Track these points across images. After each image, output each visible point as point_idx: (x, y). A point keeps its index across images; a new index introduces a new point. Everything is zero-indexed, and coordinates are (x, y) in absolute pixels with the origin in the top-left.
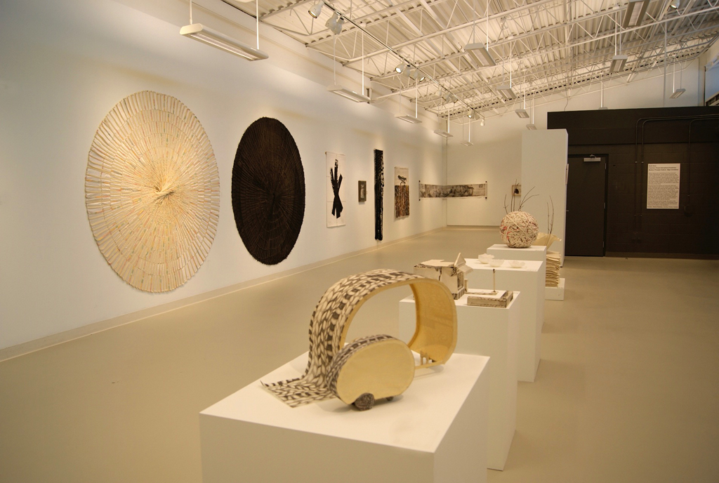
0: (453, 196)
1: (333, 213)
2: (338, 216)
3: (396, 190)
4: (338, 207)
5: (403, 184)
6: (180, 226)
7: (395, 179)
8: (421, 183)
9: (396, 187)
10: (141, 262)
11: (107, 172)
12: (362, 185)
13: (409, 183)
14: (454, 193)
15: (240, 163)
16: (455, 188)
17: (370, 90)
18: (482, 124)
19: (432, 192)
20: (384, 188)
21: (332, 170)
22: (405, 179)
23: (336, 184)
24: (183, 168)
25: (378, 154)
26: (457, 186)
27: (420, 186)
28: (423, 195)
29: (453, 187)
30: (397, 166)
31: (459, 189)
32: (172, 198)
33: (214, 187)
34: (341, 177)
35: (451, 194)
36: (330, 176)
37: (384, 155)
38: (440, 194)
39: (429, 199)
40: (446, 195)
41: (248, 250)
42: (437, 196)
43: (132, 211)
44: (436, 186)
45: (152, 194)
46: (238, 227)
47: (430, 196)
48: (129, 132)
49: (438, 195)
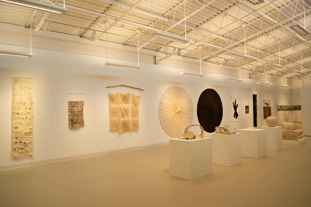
0: (296, 110)
1: (234, 117)
2: (236, 118)
3: (264, 108)
4: (236, 115)
5: (267, 106)
6: (182, 120)
7: (264, 104)
8: (278, 105)
9: (264, 107)
10: (171, 129)
11: (163, 107)
12: (247, 107)
13: (271, 105)
14: (296, 109)
15: (199, 103)
16: (296, 106)
17: (251, 74)
18: (305, 81)
19: (284, 108)
20: (258, 108)
21: (233, 103)
22: (269, 104)
23: (235, 107)
24: (182, 105)
25: (255, 97)
26: (297, 106)
27: (278, 106)
28: (279, 110)
29: (295, 106)
30: (264, 100)
31: (298, 107)
32: (180, 113)
33: (191, 110)
34: (237, 105)
35: (295, 109)
36: (233, 105)
37: (257, 96)
38: (289, 109)
39: (282, 111)
40: (293, 110)
42: (287, 110)
43: (169, 117)
44: (287, 106)
45: (174, 112)
47: (283, 110)
48: (169, 97)
49: (289, 110)
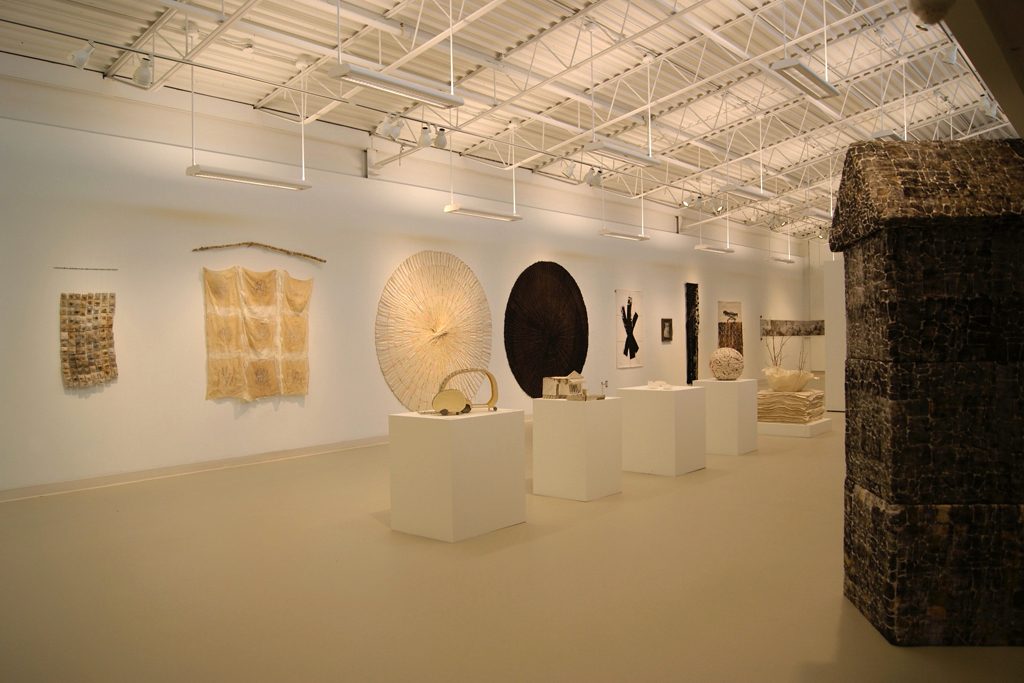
0: (819, 334)
1: (626, 353)
2: (632, 356)
3: (720, 328)
4: (631, 347)
5: (731, 321)
6: (453, 363)
7: (719, 315)
8: (763, 318)
9: (721, 325)
10: (418, 391)
11: (393, 318)
12: (667, 323)
13: (743, 318)
14: (820, 330)
15: (512, 307)
17: (680, 218)
19: (783, 329)
20: (700, 326)
21: (623, 308)
22: (736, 314)
23: (629, 323)
24: (456, 313)
25: (691, 290)
27: (763, 322)
28: (768, 333)
29: (818, 322)
30: (721, 300)
32: (446, 338)
33: (486, 328)
34: (636, 316)
35: (817, 332)
36: (621, 315)
37: (700, 289)
38: (800, 331)
39: (779, 337)
40: (809, 333)
41: (521, 386)
42: (793, 334)
43: (411, 349)
44: (792, 322)
45: (429, 335)
46: (510, 365)
47: (780, 334)
48: (410, 285)
49: (797, 333)
